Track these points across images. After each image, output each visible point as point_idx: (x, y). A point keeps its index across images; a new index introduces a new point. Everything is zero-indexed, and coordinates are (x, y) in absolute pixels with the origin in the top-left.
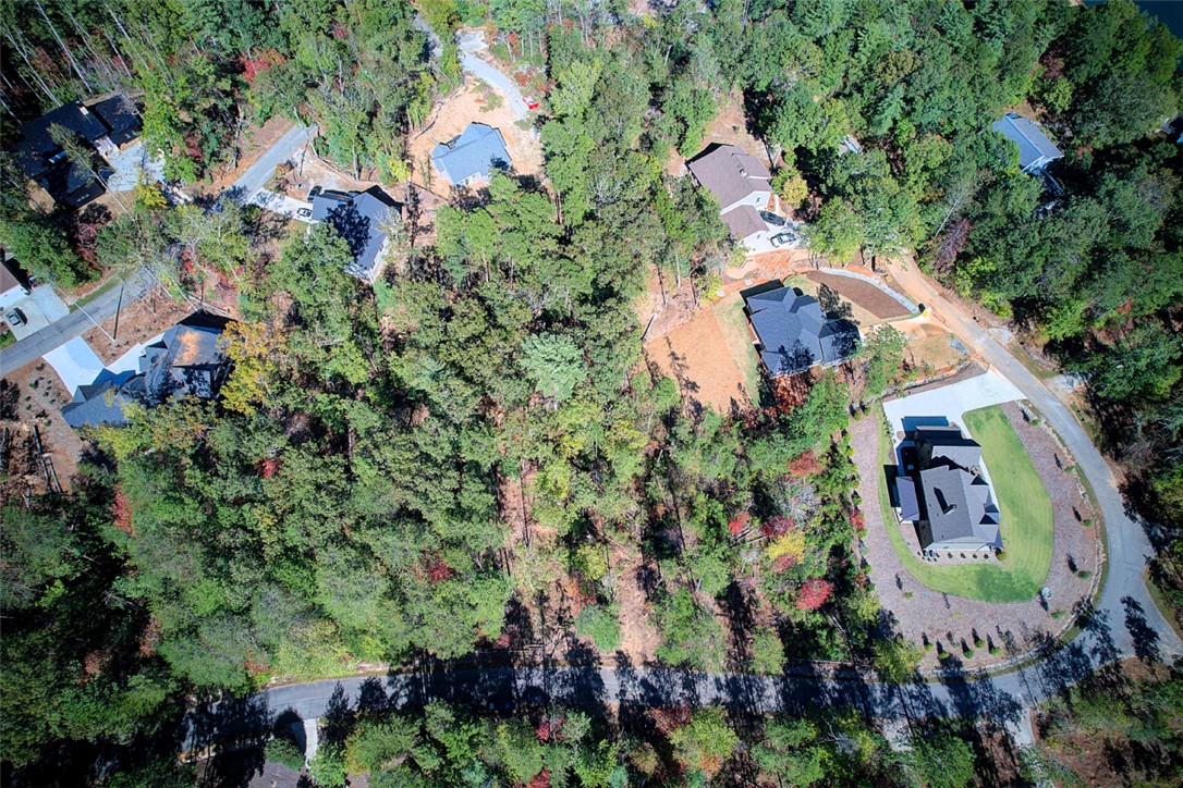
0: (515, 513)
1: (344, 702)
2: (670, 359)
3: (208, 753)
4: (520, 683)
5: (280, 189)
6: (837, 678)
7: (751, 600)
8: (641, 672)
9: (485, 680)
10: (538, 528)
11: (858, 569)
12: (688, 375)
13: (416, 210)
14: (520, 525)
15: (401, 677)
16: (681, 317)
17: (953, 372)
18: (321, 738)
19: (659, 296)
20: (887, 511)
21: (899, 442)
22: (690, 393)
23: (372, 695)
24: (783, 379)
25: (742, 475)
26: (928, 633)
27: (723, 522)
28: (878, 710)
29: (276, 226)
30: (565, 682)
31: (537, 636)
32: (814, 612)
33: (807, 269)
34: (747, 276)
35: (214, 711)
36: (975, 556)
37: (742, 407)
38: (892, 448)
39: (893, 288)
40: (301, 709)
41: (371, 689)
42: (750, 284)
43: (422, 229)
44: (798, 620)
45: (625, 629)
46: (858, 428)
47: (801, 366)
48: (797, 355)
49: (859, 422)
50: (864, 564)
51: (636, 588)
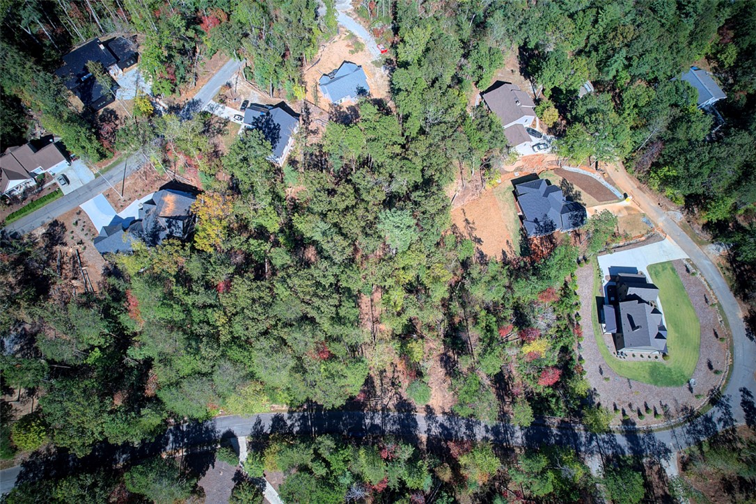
0: (367, 316)
1: (261, 428)
2: (464, 224)
3: (182, 453)
4: (368, 421)
5: (222, 101)
6: (559, 428)
7: (509, 377)
8: (440, 418)
9: (346, 419)
10: (381, 326)
11: (577, 362)
12: (476, 234)
13: (308, 119)
14: (369, 325)
15: (296, 415)
16: (473, 195)
17: (643, 238)
18: (248, 448)
19: (460, 181)
20: (596, 325)
21: (606, 282)
22: (477, 245)
23: (279, 424)
24: (536, 239)
25: (509, 300)
26: (617, 403)
27: (495, 327)
28: (583, 449)
29: (220, 126)
30: (395, 422)
31: (379, 393)
32: (549, 387)
33: (554, 167)
34: (518, 169)
35: (185, 429)
36: (649, 357)
37: (509, 256)
38: (602, 286)
39: (608, 182)
40: (236, 430)
41: (278, 420)
42: (517, 175)
43: (312, 131)
44: (538, 391)
45: (433, 392)
46: (581, 272)
47: (548, 232)
48: (546, 224)
49: (582, 268)
50: (580, 358)
51: (439, 367)
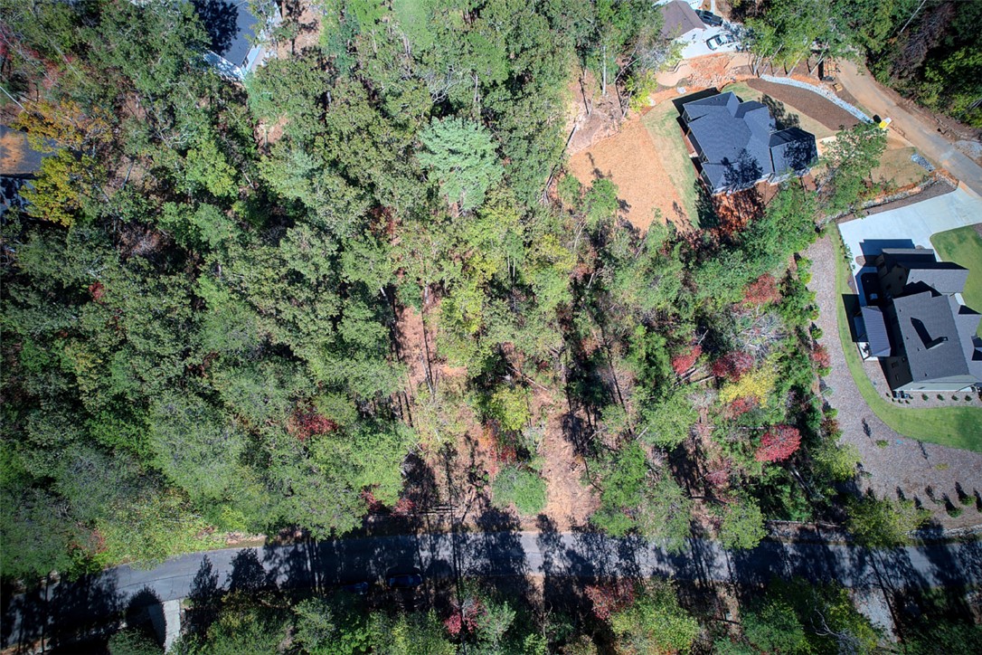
0: (417, 351)
1: (212, 580)
2: (593, 177)
3: (41, 648)
4: (425, 554)
6: (798, 542)
7: (697, 452)
8: (568, 538)
9: (379, 554)
10: (446, 369)
11: (822, 416)
12: (616, 193)
13: (297, 6)
14: (422, 369)
15: (279, 551)
16: (606, 128)
17: (917, 190)
18: (183, 624)
19: (582, 105)
20: (848, 346)
21: (858, 268)
22: (619, 213)
23: (247, 570)
24: (724, 195)
25: (687, 305)
26: (903, 487)
27: (662, 356)
28: (848, 582)
30: (479, 552)
31: (445, 498)
32: (773, 465)
33: (747, 77)
34: (682, 83)
35: (50, 596)
36: (954, 398)
37: (679, 229)
38: (851, 274)
39: (843, 99)
40: (159, 589)
41: (245, 563)
42: (683, 92)
43: (304, 26)
44: (753, 474)
45: (551, 487)
46: (816, 251)
47: (746, 181)
48: (744, 168)
49: (814, 245)
50: (827, 408)
51: (561, 439)
